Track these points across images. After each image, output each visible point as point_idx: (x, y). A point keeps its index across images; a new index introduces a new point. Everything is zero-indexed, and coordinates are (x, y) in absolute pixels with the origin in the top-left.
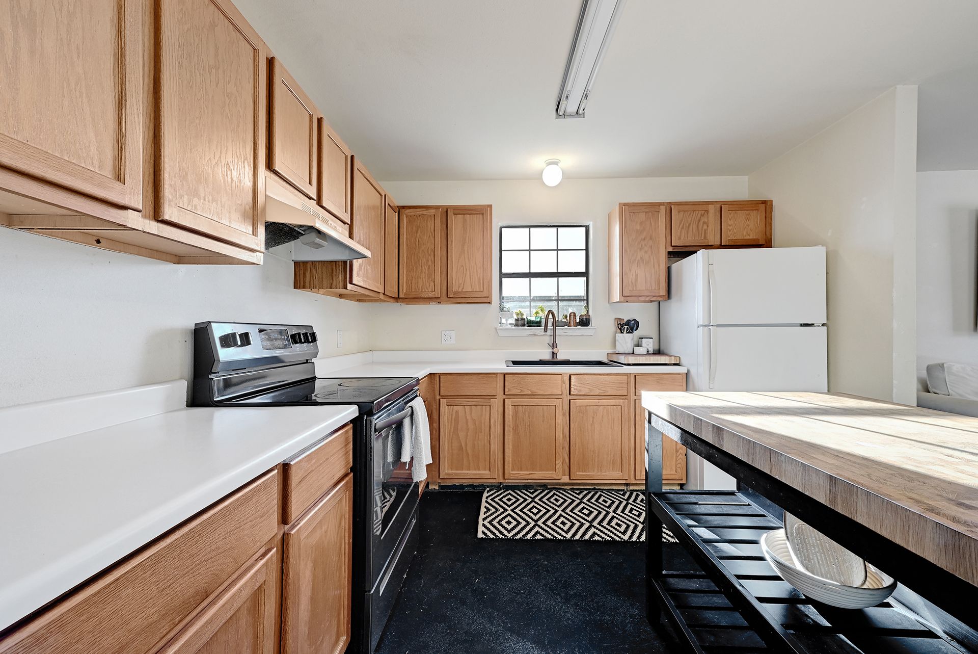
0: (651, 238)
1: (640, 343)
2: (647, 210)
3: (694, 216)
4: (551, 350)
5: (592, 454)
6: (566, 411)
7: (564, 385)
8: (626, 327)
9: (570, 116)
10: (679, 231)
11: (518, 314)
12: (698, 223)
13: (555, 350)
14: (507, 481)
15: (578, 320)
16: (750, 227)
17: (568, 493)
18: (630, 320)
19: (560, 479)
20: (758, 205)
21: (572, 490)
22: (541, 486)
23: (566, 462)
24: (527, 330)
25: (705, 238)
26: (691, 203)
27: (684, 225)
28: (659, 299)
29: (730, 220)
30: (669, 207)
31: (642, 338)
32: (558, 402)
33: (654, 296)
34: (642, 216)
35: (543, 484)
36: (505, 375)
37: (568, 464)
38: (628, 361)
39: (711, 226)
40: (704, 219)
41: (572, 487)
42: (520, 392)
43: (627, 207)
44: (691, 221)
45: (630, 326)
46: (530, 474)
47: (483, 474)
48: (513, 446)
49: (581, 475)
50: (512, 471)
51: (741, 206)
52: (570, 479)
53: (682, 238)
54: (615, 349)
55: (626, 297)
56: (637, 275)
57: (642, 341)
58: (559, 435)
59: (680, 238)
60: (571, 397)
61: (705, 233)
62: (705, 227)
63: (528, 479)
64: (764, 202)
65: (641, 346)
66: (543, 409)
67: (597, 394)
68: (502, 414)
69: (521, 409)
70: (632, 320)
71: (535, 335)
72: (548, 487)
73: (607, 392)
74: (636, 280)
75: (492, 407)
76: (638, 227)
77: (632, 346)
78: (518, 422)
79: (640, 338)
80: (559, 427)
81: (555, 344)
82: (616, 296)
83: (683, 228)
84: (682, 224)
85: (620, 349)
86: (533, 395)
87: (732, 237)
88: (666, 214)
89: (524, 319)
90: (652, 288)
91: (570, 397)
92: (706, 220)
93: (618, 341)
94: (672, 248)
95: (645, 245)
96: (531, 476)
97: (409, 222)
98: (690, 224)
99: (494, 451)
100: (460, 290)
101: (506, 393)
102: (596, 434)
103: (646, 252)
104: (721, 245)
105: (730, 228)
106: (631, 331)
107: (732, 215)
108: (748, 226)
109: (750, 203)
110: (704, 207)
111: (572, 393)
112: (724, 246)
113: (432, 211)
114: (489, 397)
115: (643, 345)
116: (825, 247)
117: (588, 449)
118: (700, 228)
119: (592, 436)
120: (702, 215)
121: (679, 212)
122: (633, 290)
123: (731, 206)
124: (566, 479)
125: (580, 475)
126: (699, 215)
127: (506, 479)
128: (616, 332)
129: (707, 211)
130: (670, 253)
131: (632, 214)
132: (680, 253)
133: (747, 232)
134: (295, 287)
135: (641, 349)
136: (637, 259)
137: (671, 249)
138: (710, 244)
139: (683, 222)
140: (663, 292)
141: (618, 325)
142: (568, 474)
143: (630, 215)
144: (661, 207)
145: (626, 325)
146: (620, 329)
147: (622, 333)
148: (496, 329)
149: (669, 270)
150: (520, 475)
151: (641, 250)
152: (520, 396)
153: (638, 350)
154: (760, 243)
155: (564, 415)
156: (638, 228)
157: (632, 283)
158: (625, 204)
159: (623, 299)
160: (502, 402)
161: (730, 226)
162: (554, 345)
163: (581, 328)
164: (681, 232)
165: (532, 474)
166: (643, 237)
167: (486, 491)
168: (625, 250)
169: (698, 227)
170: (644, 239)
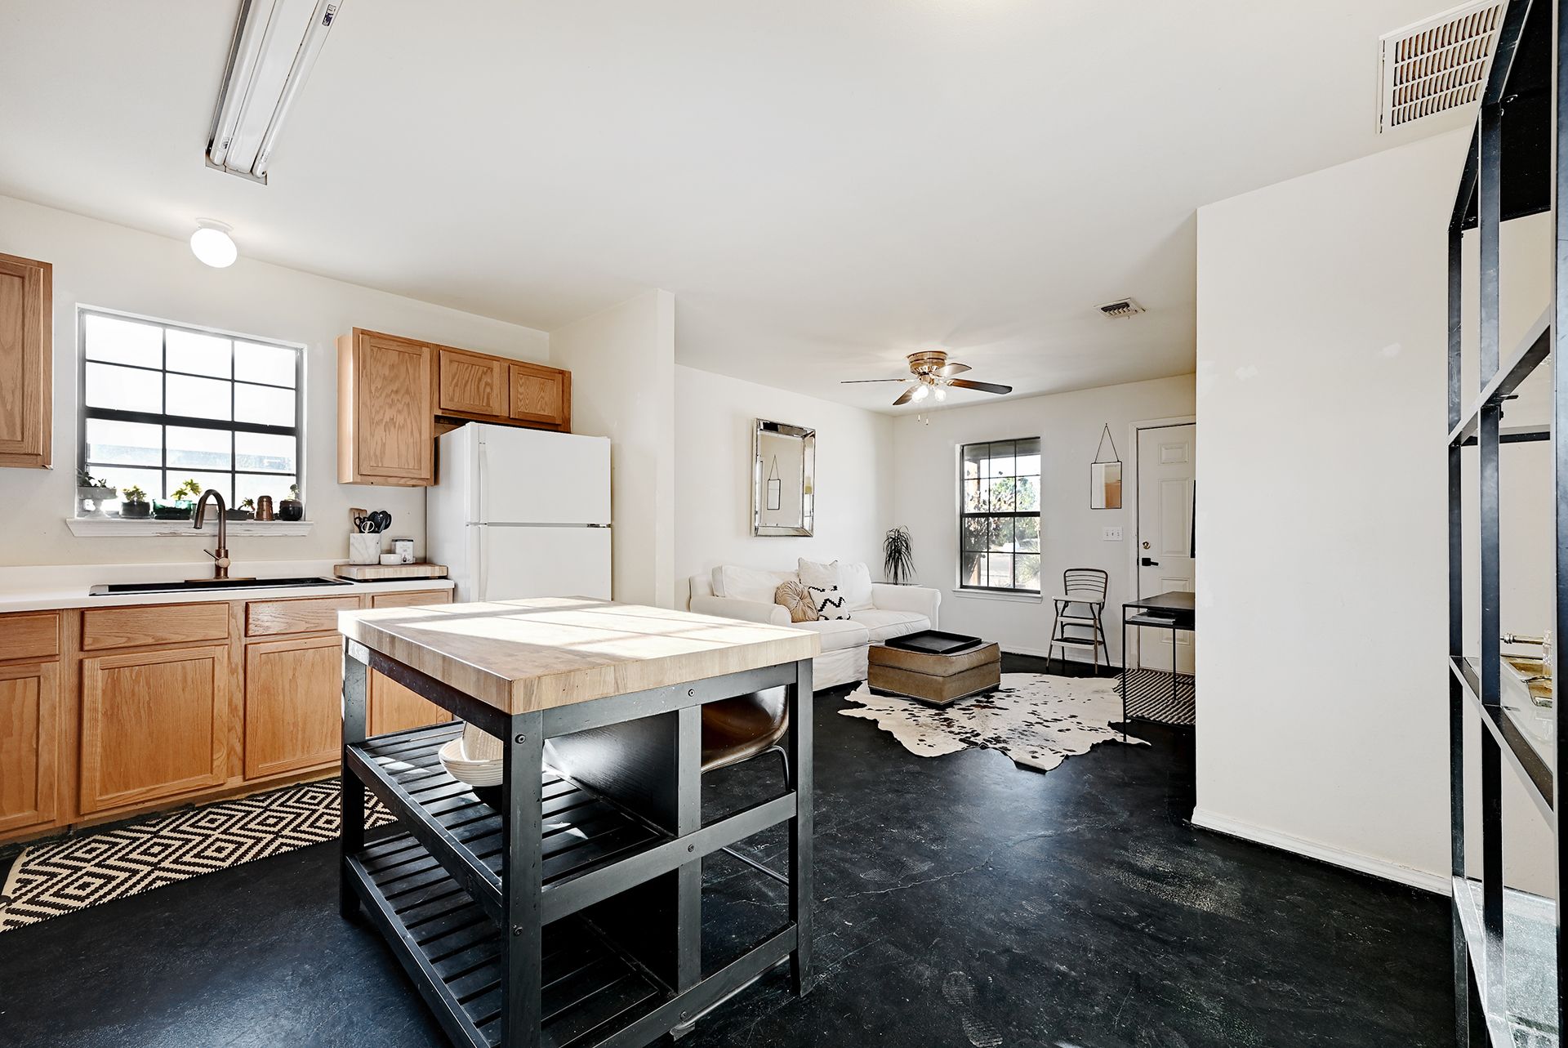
0: (407, 392)
1: (393, 547)
2: (401, 349)
3: (472, 372)
4: (213, 562)
5: (292, 728)
6: (237, 665)
7: (234, 620)
8: (369, 523)
9: (237, 171)
10: (451, 389)
11: (129, 494)
12: (479, 383)
13: (222, 562)
14: (86, 818)
15: (276, 509)
16: (542, 402)
17: (242, 805)
18: (376, 512)
19: (222, 785)
20: (553, 374)
21: (250, 798)
22: (177, 809)
23: (235, 753)
24: (151, 527)
25: (488, 404)
26: (469, 354)
27: (458, 381)
28: (425, 483)
29: (521, 386)
30: (437, 351)
31: (396, 541)
32: (220, 653)
33: (412, 478)
34: (393, 357)
35: (183, 804)
36: (82, 613)
37: (241, 755)
38: (364, 575)
39: (496, 391)
40: (487, 379)
41: (251, 793)
42: (126, 642)
43: (367, 337)
44: (468, 378)
45: (378, 521)
46: (148, 791)
47: (15, 820)
48: (104, 748)
49: (268, 768)
50: (101, 795)
51: (533, 371)
52: (245, 780)
53: (456, 400)
54: (349, 558)
55: (364, 476)
56: (385, 444)
57: (395, 545)
58: (222, 707)
59: (452, 400)
60: (249, 640)
61: (488, 399)
62: (488, 390)
63: (143, 802)
64: (562, 372)
65: (394, 553)
66: (184, 668)
67: (303, 630)
68: (75, 690)
69: (128, 675)
70: (381, 513)
71: (174, 534)
72: (196, 806)
73: (322, 624)
74: (383, 452)
75: (45, 678)
77: (377, 552)
78: (118, 699)
79: (393, 540)
80: (221, 694)
81: (223, 551)
82: (349, 475)
83: (456, 385)
84: (455, 381)
85: (356, 557)
86: (160, 644)
87: (523, 409)
88: (431, 361)
89: (147, 505)
90: (408, 465)
91: (244, 641)
92: (489, 380)
93: (353, 544)
94: (441, 411)
95: (398, 400)
96: (151, 793)
98: (467, 382)
99: (50, 767)
101: (86, 648)
102: (299, 694)
103: (399, 412)
104: (509, 417)
105: (521, 397)
106: (377, 529)
107: (523, 380)
108: (542, 397)
109: (545, 369)
110: (487, 362)
111: (250, 633)
112: (512, 419)
114: (36, 660)
115: (397, 552)
116: (609, 440)
117: (283, 721)
118: (481, 389)
119: (291, 699)
120: (484, 373)
121: (451, 361)
122: (378, 466)
123: (522, 369)
124: (237, 781)
125: (264, 768)
126: (480, 372)
127: (83, 815)
128: (353, 531)
129: (491, 369)
130: (438, 419)
131: (375, 349)
132: (452, 420)
135: (392, 558)
136: (385, 420)
137: (439, 413)
138: (494, 414)
139: (456, 378)
140: (426, 472)
141: (355, 519)
142: (241, 771)
143: (372, 350)
144: (424, 348)
145: (368, 520)
146: (359, 527)
147: (361, 532)
148: (65, 522)
149: (436, 441)
150: (121, 798)
151: (390, 407)
152: (126, 650)
153: (387, 559)
154: (557, 423)
155: (233, 671)
156: (387, 373)
157: (376, 456)
158: (363, 332)
159: (359, 479)
160: (75, 667)
161: (521, 394)
162: (221, 552)
163: (281, 524)
164: (454, 391)
165: (154, 789)
166: (395, 389)
167: (25, 853)
168: (363, 404)
169: (478, 388)
170: (397, 392)
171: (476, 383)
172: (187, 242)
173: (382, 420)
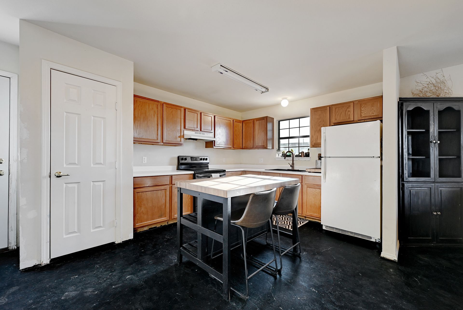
0: (324, 121)
2: (323, 110)
3: (343, 109)
11: (283, 152)
13: (293, 166)
25: (349, 118)
26: (342, 104)
27: (338, 113)
29: (363, 108)
30: (332, 107)
34: (320, 113)
36: (263, 172)
39: (352, 112)
43: (314, 110)
44: (342, 111)
51: (368, 101)
53: (338, 119)
59: (336, 120)
61: (349, 116)
62: (349, 113)
64: (378, 97)
76: (318, 117)
83: (338, 115)
88: (330, 110)
92: (349, 110)
93: (317, 163)
94: (333, 124)
97: (245, 125)
98: (341, 113)
100: (258, 145)
105: (363, 112)
107: (363, 105)
108: (373, 109)
110: (348, 104)
113: (250, 121)
118: (346, 114)
120: (347, 108)
121: (336, 108)
123: (362, 101)
129: (350, 106)
133: (372, 112)
134: (206, 147)
138: (351, 120)
143: (315, 112)
144: (328, 107)
151: (319, 126)
161: (363, 110)
162: (293, 164)
163: (305, 158)
164: (337, 117)
169: (345, 113)
170: (320, 122)
171: (345, 112)
172: (280, 104)
173: (317, 130)
